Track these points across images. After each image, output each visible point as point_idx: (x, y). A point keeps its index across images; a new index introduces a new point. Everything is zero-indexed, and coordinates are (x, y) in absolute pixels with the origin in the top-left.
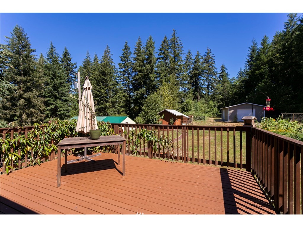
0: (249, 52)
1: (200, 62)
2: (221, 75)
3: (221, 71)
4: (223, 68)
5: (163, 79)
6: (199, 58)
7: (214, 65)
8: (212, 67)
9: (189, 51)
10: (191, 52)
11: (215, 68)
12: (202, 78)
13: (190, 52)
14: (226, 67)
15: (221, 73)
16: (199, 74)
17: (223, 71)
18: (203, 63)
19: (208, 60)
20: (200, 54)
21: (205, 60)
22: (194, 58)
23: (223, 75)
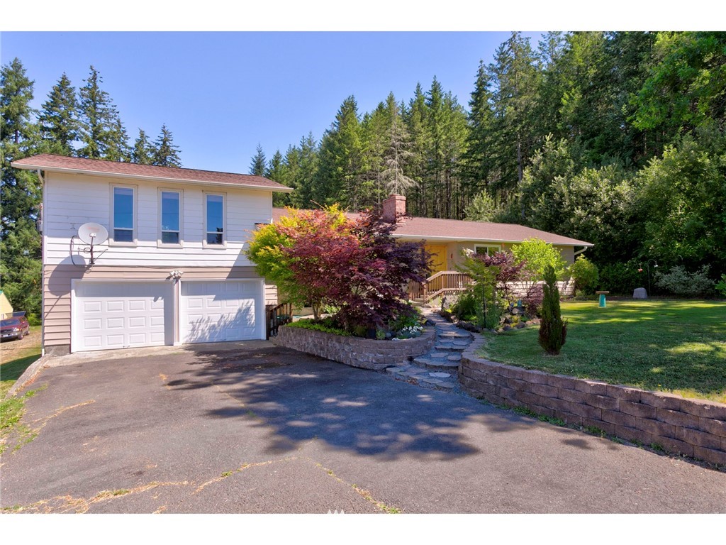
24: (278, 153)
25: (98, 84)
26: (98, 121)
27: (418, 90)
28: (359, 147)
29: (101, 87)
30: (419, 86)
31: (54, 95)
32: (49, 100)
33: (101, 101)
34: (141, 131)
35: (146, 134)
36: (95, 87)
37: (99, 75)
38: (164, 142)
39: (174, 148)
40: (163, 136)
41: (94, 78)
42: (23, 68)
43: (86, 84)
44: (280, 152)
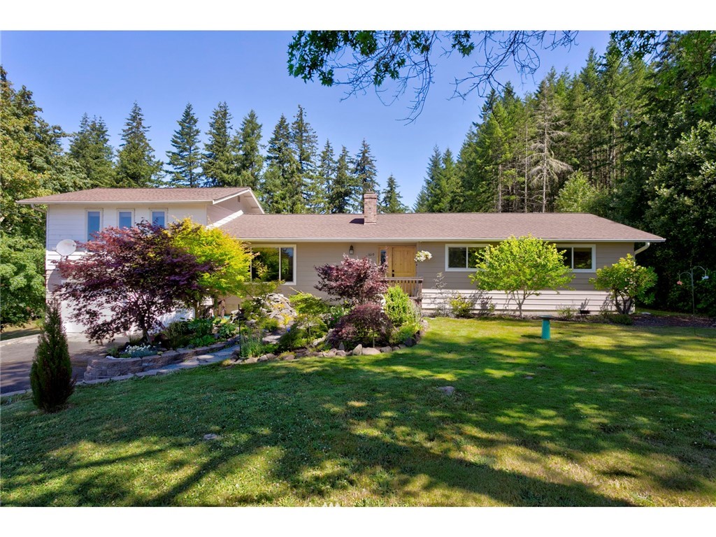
0: (428, 166)
1: (347, 169)
2: (388, 197)
3: (389, 189)
4: (391, 183)
5: (279, 203)
6: (347, 161)
7: (375, 178)
8: (372, 180)
9: (328, 143)
10: (331, 145)
11: (377, 184)
12: (351, 201)
13: (329, 147)
14: (398, 181)
15: (389, 192)
16: (348, 194)
17: (391, 189)
18: (356, 171)
19: (364, 165)
20: (348, 154)
21: (358, 165)
22: (336, 161)
23: (390, 198)
24: (448, 150)
25: (304, 117)
26: (304, 146)
27: (591, 57)
28: (500, 135)
29: (305, 120)
30: (592, 51)
31: (276, 133)
32: (274, 136)
33: (306, 131)
34: (344, 148)
35: (347, 150)
36: (301, 120)
37: (304, 111)
38: (364, 154)
39: (372, 159)
40: (363, 149)
41: (301, 114)
42: (256, 116)
43: (295, 119)
44: (450, 150)
